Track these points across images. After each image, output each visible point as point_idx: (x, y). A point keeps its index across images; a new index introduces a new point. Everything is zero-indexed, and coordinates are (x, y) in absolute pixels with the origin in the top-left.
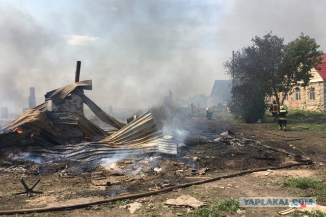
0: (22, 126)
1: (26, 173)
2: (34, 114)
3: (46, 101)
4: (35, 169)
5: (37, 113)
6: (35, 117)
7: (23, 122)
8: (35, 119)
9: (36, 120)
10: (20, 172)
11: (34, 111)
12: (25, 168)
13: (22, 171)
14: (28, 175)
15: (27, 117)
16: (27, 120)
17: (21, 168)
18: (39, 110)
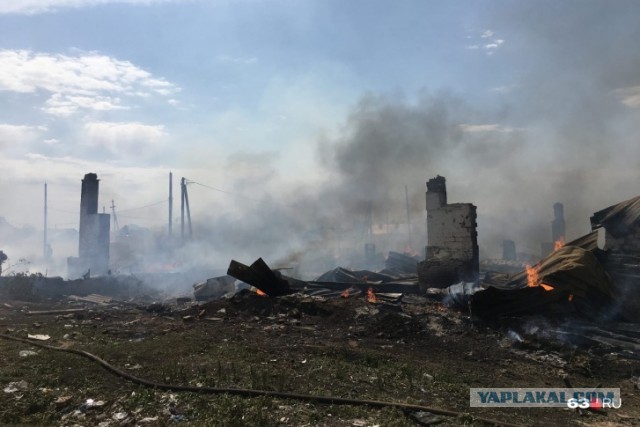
0: (550, 276)
1: (565, 369)
2: (573, 255)
3: (594, 228)
4: (582, 364)
5: (578, 253)
6: (576, 262)
7: (553, 270)
8: (575, 265)
9: (577, 268)
10: (554, 364)
11: (573, 249)
12: (564, 359)
13: (558, 363)
14: (571, 373)
15: (560, 261)
16: (561, 267)
17: (556, 357)
18: (583, 247)
